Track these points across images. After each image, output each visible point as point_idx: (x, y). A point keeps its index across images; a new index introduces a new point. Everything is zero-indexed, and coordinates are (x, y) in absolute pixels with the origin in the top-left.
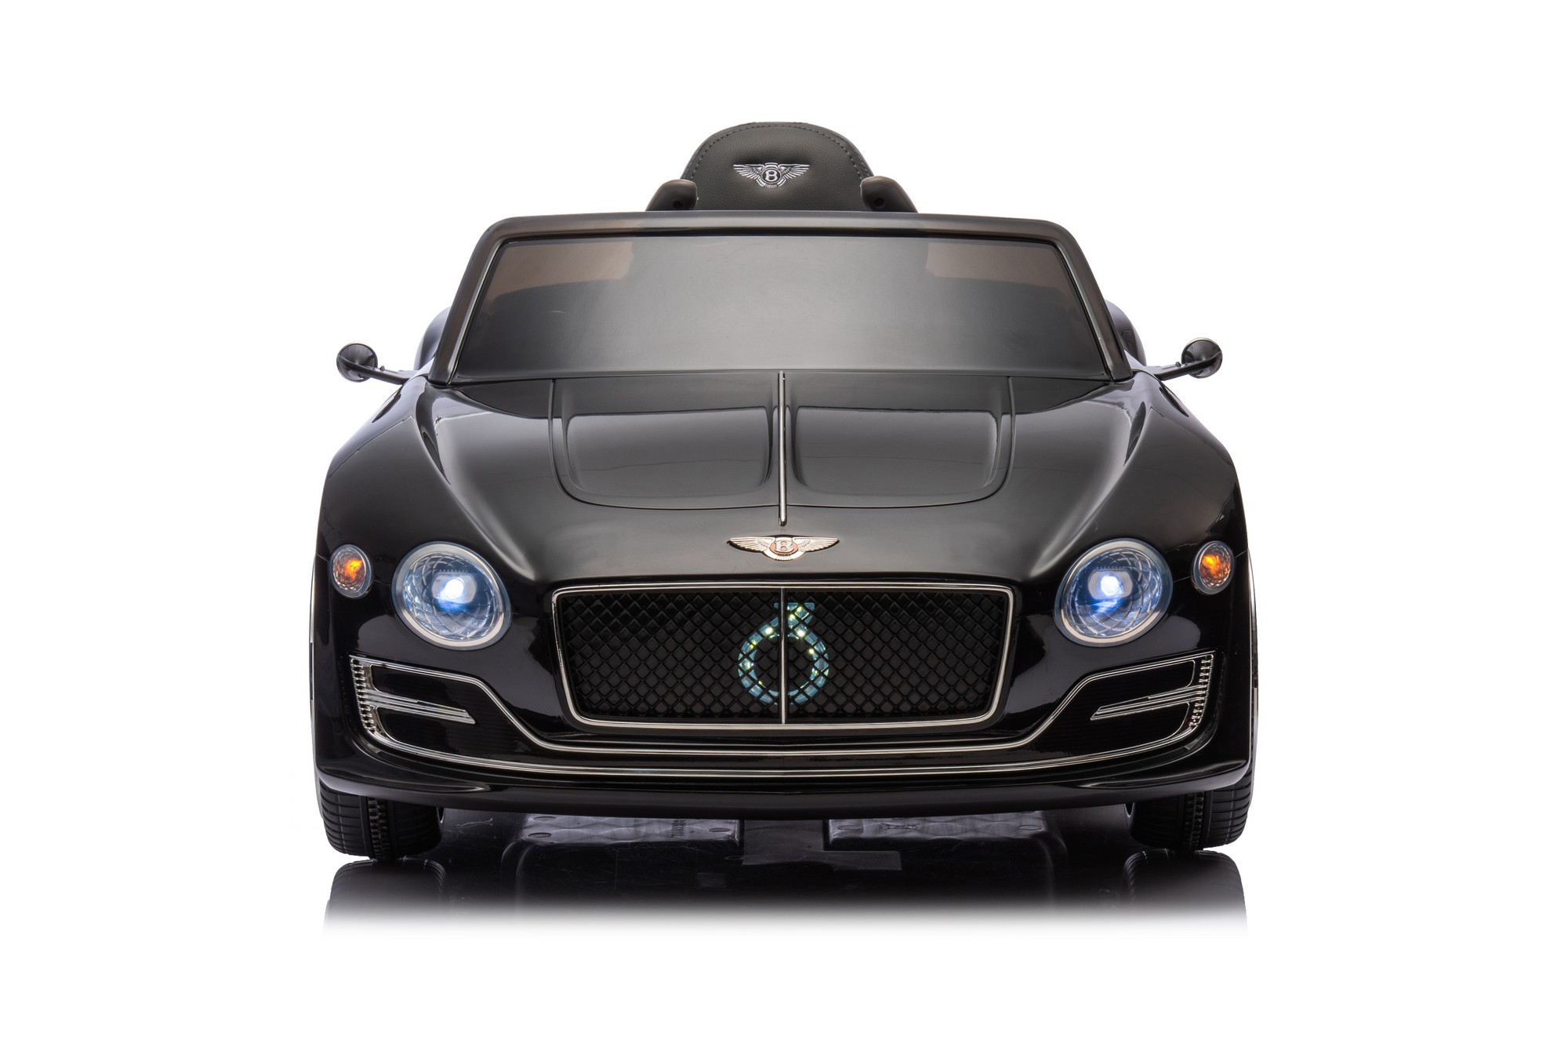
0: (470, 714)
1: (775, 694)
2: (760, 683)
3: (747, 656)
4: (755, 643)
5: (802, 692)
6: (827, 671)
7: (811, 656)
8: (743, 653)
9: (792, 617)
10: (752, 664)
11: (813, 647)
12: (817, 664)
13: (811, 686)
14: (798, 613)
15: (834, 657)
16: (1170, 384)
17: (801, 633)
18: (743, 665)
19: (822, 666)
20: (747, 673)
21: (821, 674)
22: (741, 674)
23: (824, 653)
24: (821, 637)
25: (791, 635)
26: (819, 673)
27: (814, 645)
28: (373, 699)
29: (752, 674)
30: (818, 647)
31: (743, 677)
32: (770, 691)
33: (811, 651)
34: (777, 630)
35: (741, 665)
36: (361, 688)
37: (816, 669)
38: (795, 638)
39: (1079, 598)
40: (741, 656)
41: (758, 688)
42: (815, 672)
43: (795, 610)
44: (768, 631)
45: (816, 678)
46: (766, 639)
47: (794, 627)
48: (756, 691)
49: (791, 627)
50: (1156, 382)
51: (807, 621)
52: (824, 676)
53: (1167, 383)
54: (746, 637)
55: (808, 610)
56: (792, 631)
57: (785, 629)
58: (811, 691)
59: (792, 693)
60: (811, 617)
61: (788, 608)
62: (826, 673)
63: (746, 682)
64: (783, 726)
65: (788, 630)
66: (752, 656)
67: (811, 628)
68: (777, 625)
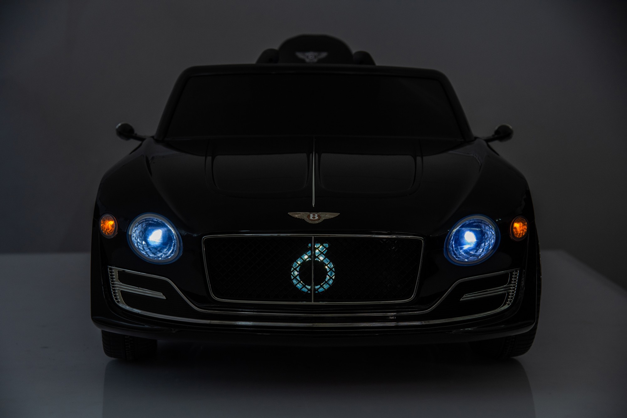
0: (163, 294)
1: (309, 287)
2: (301, 282)
3: (295, 269)
4: (299, 263)
5: (322, 286)
6: (334, 277)
7: (326, 269)
8: (293, 268)
9: (317, 251)
10: (298, 273)
11: (327, 265)
12: (329, 274)
13: (326, 284)
14: (320, 249)
15: (338, 270)
16: (492, 144)
17: (321, 258)
18: (293, 273)
19: (331, 274)
20: (295, 278)
21: (331, 278)
22: (292, 278)
23: (333, 268)
24: (331, 260)
25: (317, 259)
26: (330, 278)
27: (328, 264)
28: (119, 287)
29: (298, 278)
30: (329, 265)
31: (293, 279)
32: (306, 286)
33: (326, 267)
34: (310, 257)
35: (292, 273)
36: (113, 281)
37: (328, 276)
38: (319, 261)
39: (455, 242)
40: (292, 269)
41: (301, 284)
42: (328, 277)
43: (319, 247)
44: (306, 257)
45: (329, 280)
46: (305, 261)
47: (318, 256)
48: (299, 286)
49: (317, 255)
50: (485, 143)
51: (324, 253)
52: (332, 279)
53: (490, 144)
54: (295, 260)
55: (325, 247)
56: (317, 257)
57: (313, 256)
58: (326, 286)
59: (317, 287)
60: (327, 250)
61: (316, 246)
62: (333, 278)
63: (295, 282)
64: (313, 303)
65: (315, 257)
66: (298, 269)
67: (326, 256)
68: (310, 254)
